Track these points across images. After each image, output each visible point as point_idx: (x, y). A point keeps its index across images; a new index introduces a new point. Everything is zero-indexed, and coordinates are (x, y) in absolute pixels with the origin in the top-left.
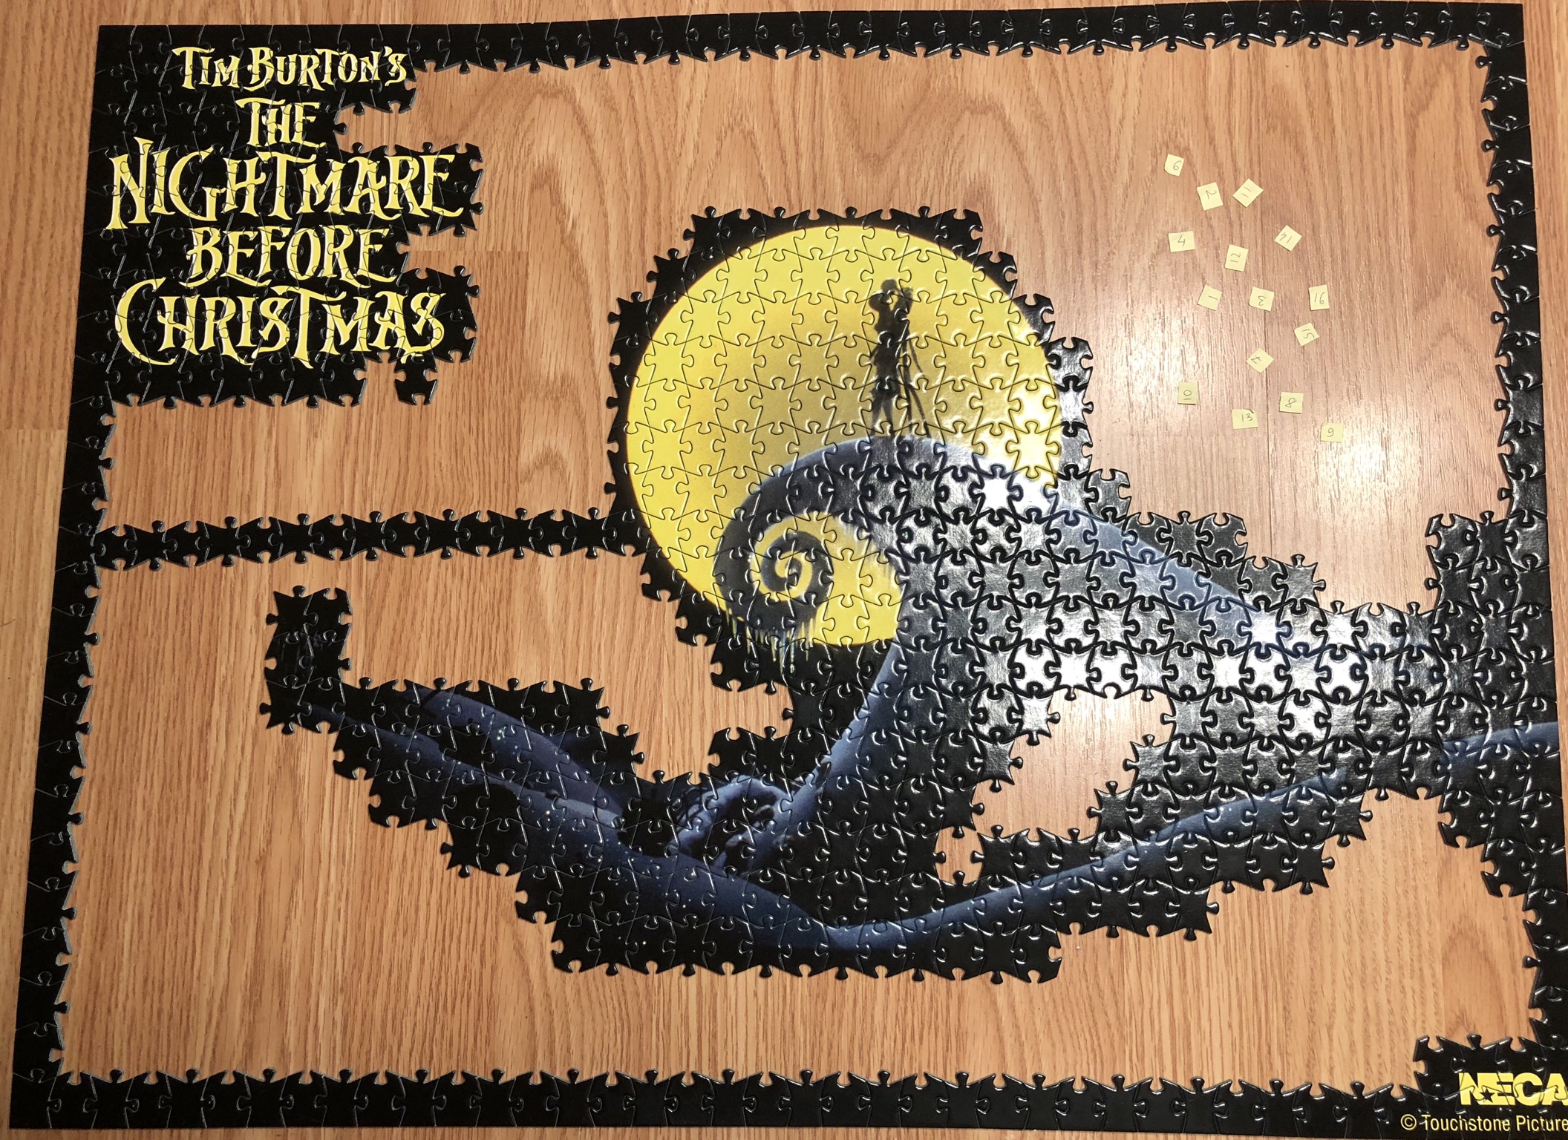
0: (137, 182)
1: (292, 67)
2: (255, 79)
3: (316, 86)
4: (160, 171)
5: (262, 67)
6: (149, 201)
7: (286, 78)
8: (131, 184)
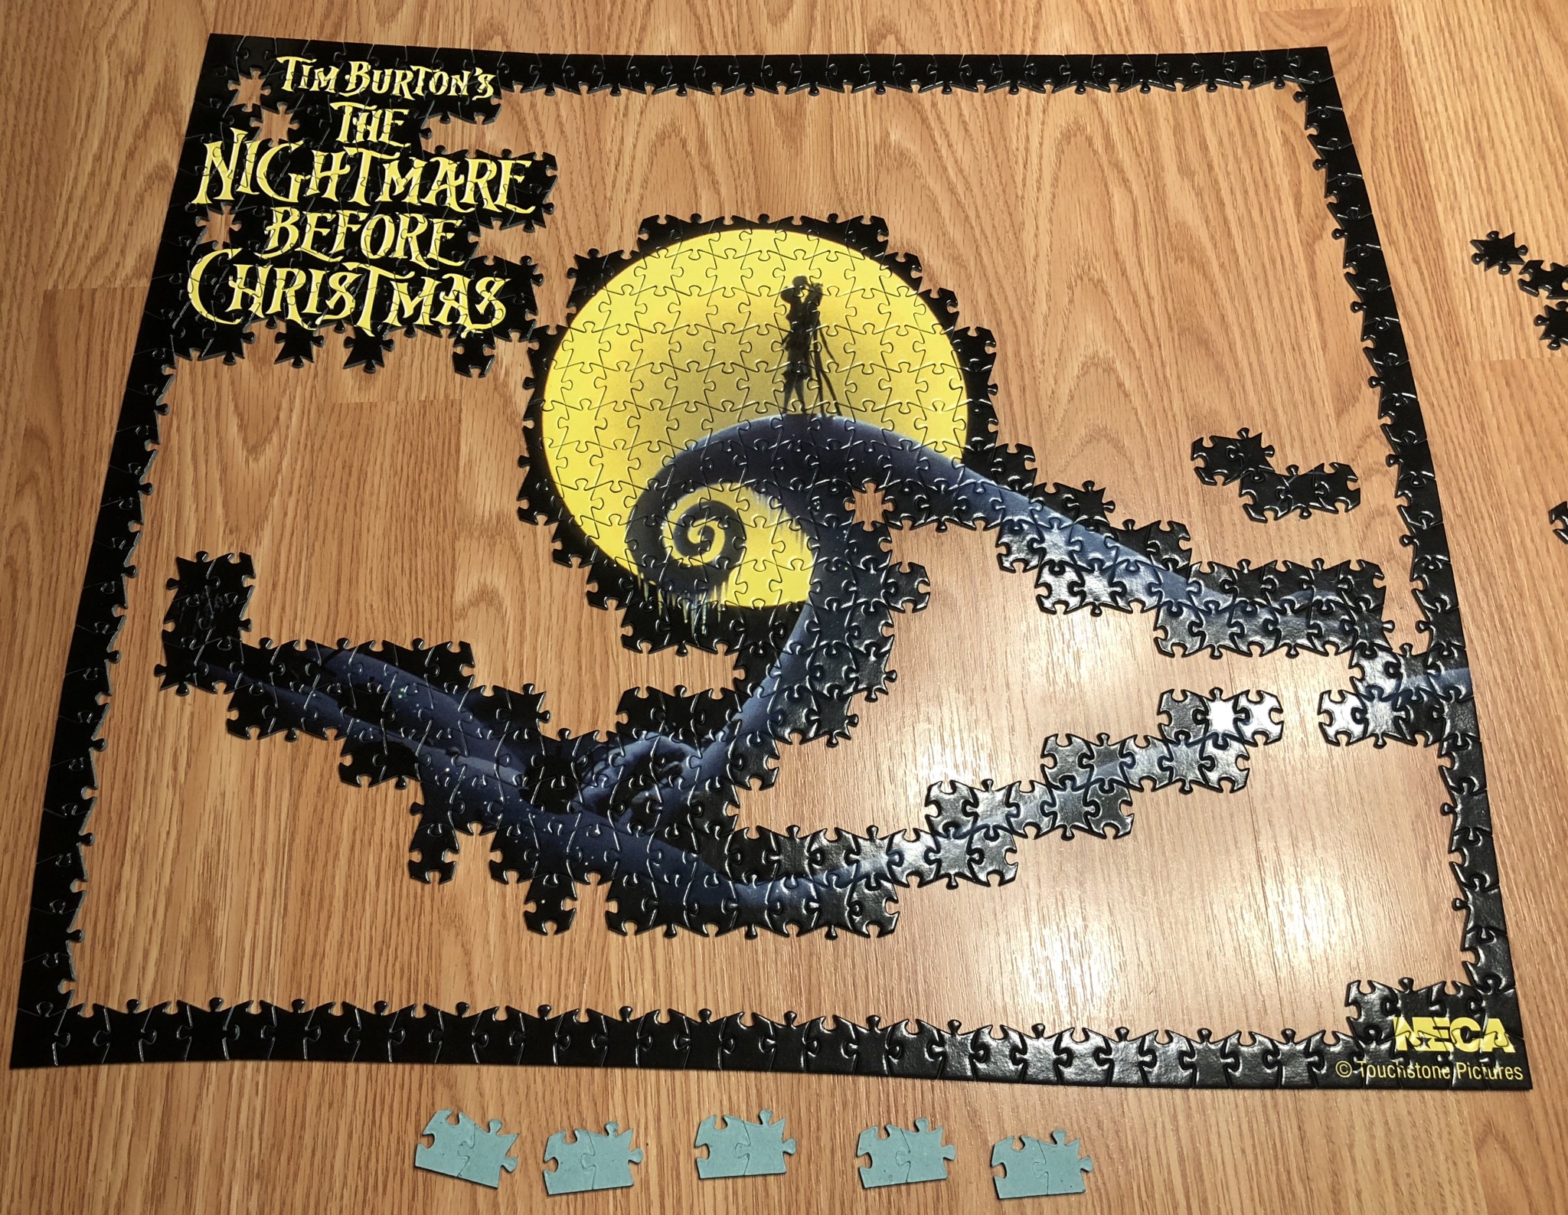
0: (228, 165)
1: (387, 80)
2: (351, 86)
3: (408, 96)
4: (251, 157)
5: (359, 79)
6: (236, 181)
7: (380, 88)
8: (222, 168)
